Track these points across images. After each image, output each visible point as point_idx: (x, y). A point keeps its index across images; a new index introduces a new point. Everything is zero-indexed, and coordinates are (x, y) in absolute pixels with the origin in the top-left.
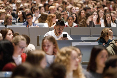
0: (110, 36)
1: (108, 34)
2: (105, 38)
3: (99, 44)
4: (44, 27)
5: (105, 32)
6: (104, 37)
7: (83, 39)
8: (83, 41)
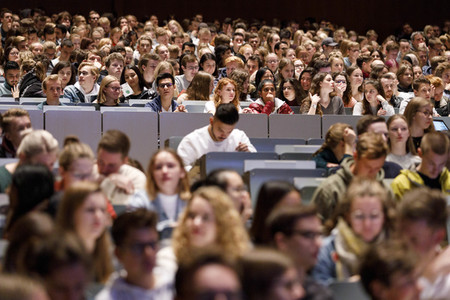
0: (350, 144)
1: (343, 140)
2: (334, 150)
3: (318, 166)
4: (205, 112)
5: (338, 134)
6: (334, 146)
7: (280, 149)
8: (279, 158)
